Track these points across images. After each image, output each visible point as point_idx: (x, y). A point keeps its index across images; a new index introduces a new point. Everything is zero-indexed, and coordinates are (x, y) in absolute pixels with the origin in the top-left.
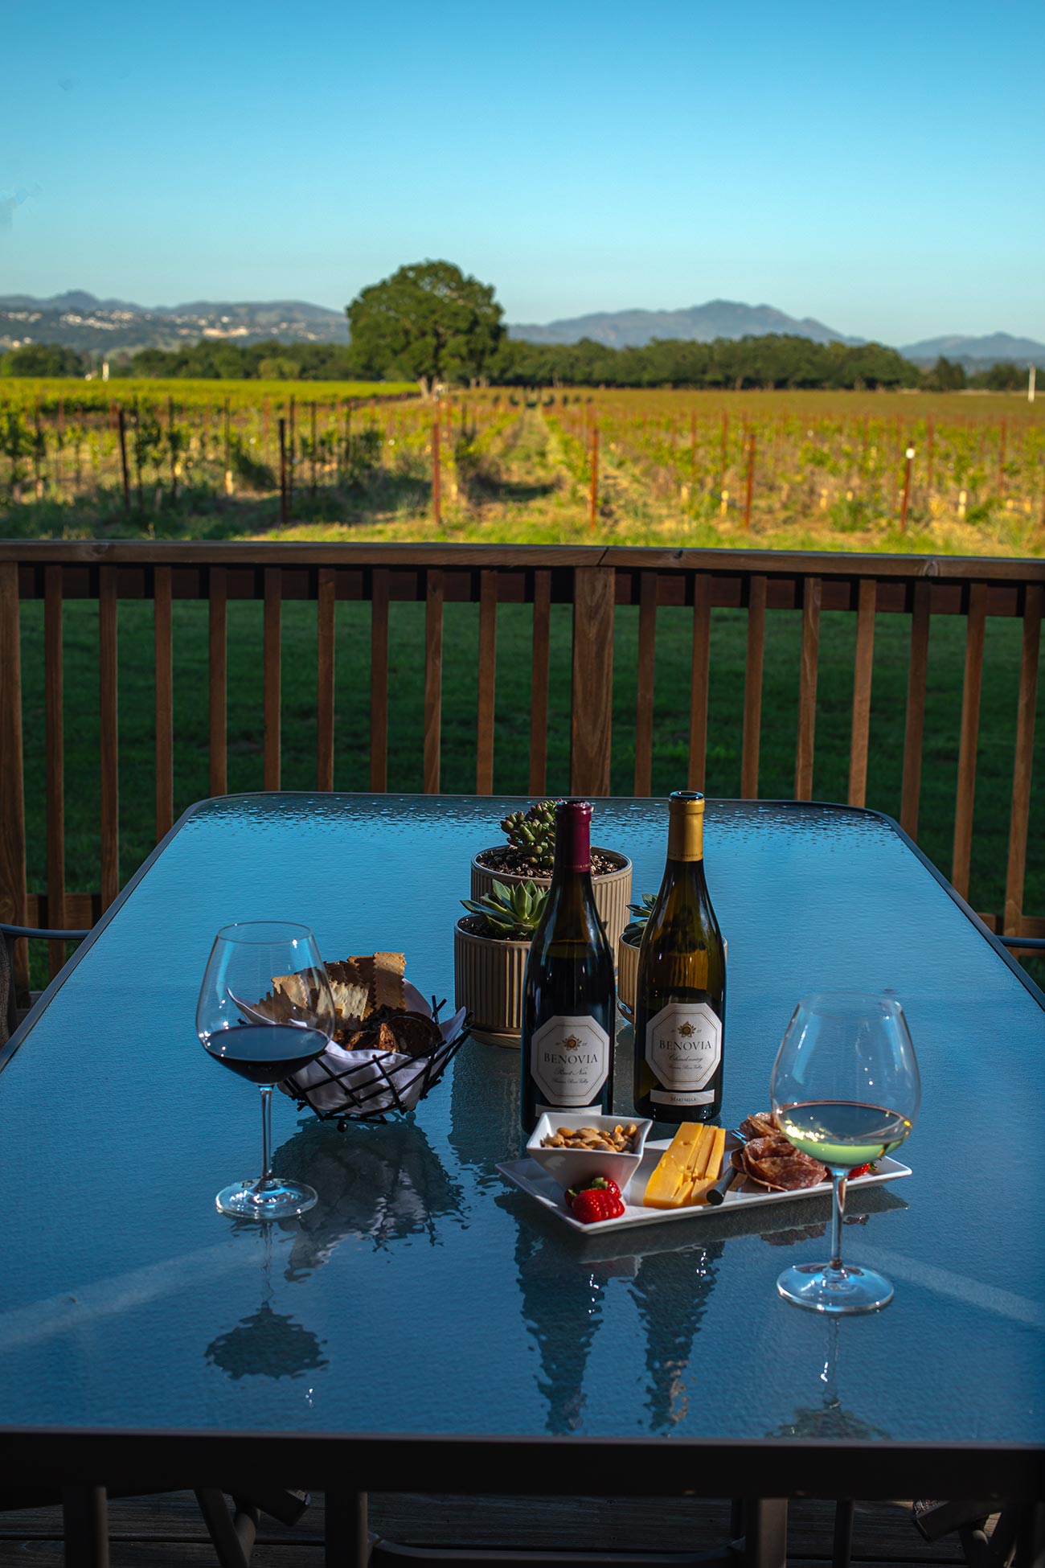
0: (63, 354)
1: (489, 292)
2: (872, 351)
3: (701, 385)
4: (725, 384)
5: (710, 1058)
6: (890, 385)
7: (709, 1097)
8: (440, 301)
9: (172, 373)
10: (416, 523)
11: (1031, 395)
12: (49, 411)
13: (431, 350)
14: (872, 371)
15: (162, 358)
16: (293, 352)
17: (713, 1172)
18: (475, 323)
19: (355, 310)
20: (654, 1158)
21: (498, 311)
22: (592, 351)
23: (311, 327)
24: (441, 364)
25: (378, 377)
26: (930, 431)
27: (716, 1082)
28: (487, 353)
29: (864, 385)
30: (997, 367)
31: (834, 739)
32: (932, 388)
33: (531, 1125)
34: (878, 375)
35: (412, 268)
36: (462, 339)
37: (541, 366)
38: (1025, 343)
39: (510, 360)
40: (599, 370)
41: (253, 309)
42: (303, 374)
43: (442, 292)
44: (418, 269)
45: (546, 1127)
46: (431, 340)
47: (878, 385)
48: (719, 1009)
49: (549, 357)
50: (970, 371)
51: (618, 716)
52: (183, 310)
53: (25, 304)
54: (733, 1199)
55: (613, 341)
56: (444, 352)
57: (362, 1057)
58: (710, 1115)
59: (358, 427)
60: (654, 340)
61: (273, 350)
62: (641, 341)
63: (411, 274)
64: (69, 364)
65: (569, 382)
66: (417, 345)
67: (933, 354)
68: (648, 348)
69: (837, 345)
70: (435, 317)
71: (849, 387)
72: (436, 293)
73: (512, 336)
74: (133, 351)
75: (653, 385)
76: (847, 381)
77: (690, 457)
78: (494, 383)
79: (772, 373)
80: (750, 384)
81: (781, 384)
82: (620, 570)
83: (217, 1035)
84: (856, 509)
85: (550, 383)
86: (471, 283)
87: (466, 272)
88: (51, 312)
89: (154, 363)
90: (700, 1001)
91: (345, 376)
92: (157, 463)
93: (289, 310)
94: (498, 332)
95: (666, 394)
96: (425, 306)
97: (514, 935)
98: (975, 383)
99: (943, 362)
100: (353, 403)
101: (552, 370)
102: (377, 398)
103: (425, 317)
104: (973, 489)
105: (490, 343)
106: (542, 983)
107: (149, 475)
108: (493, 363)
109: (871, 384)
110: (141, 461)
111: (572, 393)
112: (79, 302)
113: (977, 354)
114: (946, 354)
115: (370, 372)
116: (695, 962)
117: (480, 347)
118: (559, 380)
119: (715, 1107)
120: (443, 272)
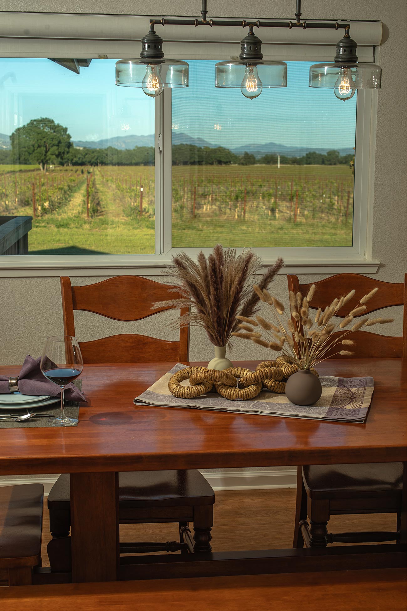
1: (65, 130)
2: (220, 150)
8: (47, 133)
11: (279, 165)
13: (44, 152)
14: (220, 157)
18: (60, 142)
19: (12, 137)
21: (69, 137)
22: (112, 151)
24: (48, 158)
28: (66, 153)
29: (217, 162)
30: (267, 155)
32: (243, 164)
34: (223, 160)
35: (35, 121)
36: (55, 148)
37: (93, 158)
40: (115, 159)
43: (47, 130)
44: (37, 121)
46: (43, 149)
47: (223, 163)
49: (95, 154)
50: (257, 158)
55: (121, 147)
56: (49, 153)
60: (137, 147)
62: (132, 147)
63: (35, 123)
66: (38, 151)
67: (243, 151)
68: (134, 150)
69: (207, 148)
70: (44, 140)
71: (212, 164)
72: (45, 130)
75: (137, 164)
76: (210, 162)
78: (73, 164)
86: (59, 126)
87: (56, 123)
94: (70, 145)
96: (40, 135)
98: (259, 162)
99: (246, 154)
100: (12, 173)
101: (97, 159)
102: (21, 171)
103: (41, 140)
105: (67, 149)
109: (220, 163)
114: (248, 151)
115: (20, 161)
117: (62, 151)
118: (100, 163)
120: (47, 122)
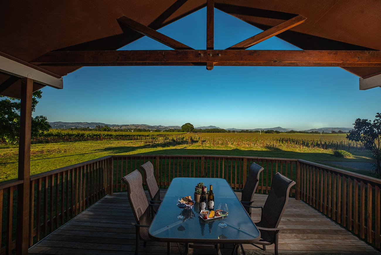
0: (159, 130)
1: (193, 125)
3: (210, 132)
4: (212, 132)
5: (213, 205)
6: (225, 132)
7: (213, 208)
8: (189, 126)
9: (167, 132)
10: (187, 145)
11: (236, 133)
12: (158, 135)
15: (167, 130)
16: (177, 130)
17: (214, 215)
19: (182, 127)
20: (210, 213)
21: (193, 127)
22: (201, 130)
23: (179, 128)
24: (189, 131)
25: (184, 132)
26: (228, 137)
27: (213, 207)
31: (221, 172)
32: (228, 133)
33: (200, 211)
35: (187, 123)
36: (190, 129)
38: (235, 129)
39: (194, 130)
40: (201, 131)
41: (174, 126)
42: (178, 132)
45: (202, 211)
48: (214, 201)
49: (197, 130)
50: (231, 131)
51: (204, 168)
52: (168, 127)
53: (156, 126)
54: (215, 217)
55: (202, 129)
57: (188, 205)
58: (213, 210)
59: (183, 136)
61: (175, 130)
64: (159, 131)
65: (199, 132)
66: (187, 130)
73: (194, 129)
74: (164, 130)
77: (209, 139)
78: (193, 132)
79: (215, 131)
80: (213, 132)
81: (216, 132)
82: (205, 157)
83: (178, 205)
84: (222, 143)
85: (197, 132)
86: (191, 124)
88: (158, 127)
89: (166, 131)
90: (212, 201)
91: (181, 132)
92: (167, 140)
93: (177, 127)
95: (207, 133)
97: (199, 194)
100: (182, 134)
102: (184, 134)
104: (232, 142)
106: (201, 199)
107: (166, 141)
108: (193, 131)
109: (223, 132)
110: (165, 140)
111: (199, 133)
112: (160, 126)
113: (231, 130)
115: (183, 131)
116: (212, 197)
117: (192, 129)
119: (213, 209)
120: (189, 124)
